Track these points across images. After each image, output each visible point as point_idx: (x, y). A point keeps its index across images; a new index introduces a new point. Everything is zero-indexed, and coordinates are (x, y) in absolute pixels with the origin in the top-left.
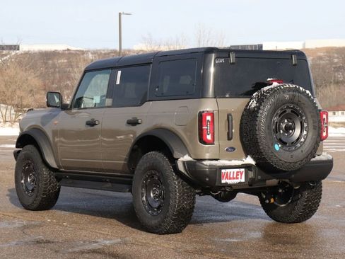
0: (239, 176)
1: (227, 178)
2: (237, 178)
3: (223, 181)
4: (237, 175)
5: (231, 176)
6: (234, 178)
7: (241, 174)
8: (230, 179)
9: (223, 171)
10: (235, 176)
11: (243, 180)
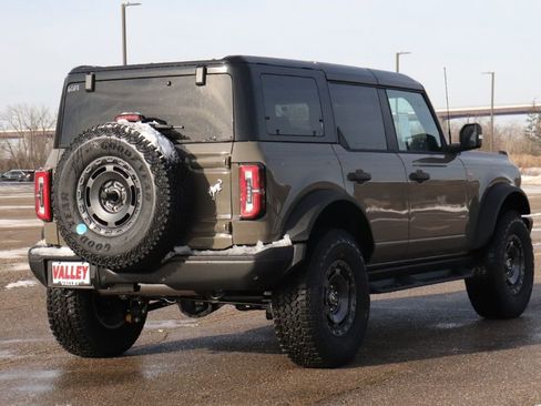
0: (82, 274)
1: (61, 275)
2: (79, 278)
3: (56, 281)
4: (78, 272)
5: (69, 273)
6: (73, 277)
7: (85, 271)
8: (67, 277)
9: (55, 264)
10: (75, 274)
11: (87, 281)
